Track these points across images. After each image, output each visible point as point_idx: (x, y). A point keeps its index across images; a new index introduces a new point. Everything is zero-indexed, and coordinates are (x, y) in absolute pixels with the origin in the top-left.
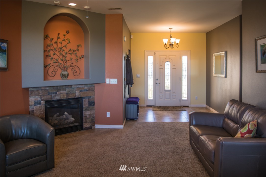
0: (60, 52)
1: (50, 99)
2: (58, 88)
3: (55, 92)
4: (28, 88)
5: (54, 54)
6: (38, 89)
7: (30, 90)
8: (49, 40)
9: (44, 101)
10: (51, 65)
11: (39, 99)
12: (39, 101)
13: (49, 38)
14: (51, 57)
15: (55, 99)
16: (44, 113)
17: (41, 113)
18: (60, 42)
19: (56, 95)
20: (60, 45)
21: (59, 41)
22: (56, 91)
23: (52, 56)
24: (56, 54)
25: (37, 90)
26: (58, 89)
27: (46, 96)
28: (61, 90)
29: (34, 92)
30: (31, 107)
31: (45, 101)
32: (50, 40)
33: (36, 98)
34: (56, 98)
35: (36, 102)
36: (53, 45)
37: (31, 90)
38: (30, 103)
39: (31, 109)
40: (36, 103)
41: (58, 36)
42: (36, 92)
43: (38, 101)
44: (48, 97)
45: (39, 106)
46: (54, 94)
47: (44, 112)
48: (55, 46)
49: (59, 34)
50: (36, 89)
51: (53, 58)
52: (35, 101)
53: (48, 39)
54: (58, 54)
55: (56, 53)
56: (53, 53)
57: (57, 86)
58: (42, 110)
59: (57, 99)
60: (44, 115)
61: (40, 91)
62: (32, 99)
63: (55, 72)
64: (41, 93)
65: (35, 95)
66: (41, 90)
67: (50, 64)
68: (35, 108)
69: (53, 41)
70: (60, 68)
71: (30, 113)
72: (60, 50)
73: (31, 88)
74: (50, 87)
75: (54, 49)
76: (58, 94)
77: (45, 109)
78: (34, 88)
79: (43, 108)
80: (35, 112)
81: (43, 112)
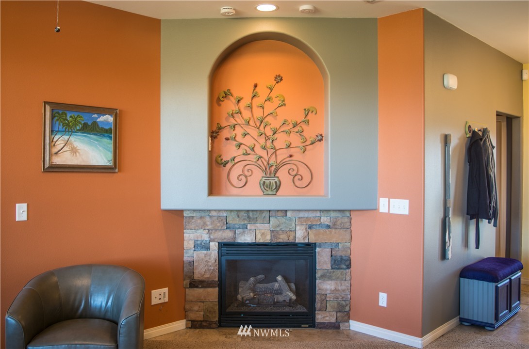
0: (258, 128)
1: (231, 241)
2: (251, 216)
3: (243, 223)
4: (182, 211)
5: (245, 135)
6: (203, 214)
7: (185, 214)
8: (231, 101)
9: (217, 244)
10: (236, 160)
11: (206, 237)
12: (204, 242)
13: (231, 97)
14: (235, 141)
15: (241, 240)
16: (217, 271)
17: (208, 269)
18: (258, 105)
19: (244, 232)
20: (258, 113)
21: (257, 102)
22: (246, 222)
23: (239, 139)
24: (248, 134)
25: (201, 217)
26: (249, 217)
27: (221, 232)
28: (257, 221)
29: (193, 221)
30: (187, 253)
31: (219, 243)
32: (234, 101)
33: (199, 234)
34: (245, 240)
35: (199, 242)
36: (241, 113)
37: (189, 215)
38: (185, 243)
39: (187, 258)
40: (197, 244)
41: (254, 90)
42: (199, 221)
43: (202, 241)
44: (226, 236)
45: (205, 252)
46: (239, 228)
47: (217, 267)
48: (247, 114)
49: (256, 86)
50: (198, 214)
51: (242, 144)
52: (197, 240)
53: (229, 99)
54: (254, 132)
55: (248, 131)
56: (242, 131)
57: (248, 211)
58: (210, 264)
59: (246, 242)
60: (217, 274)
61: (208, 219)
62: (190, 236)
63: (246, 177)
64: (208, 223)
65: (197, 228)
66: (211, 217)
67: (234, 159)
68: (195, 255)
69: (243, 104)
70: (259, 167)
71: (185, 265)
72: (258, 125)
73: (189, 210)
74: (231, 211)
75: (244, 122)
76: (250, 230)
77: (217, 261)
78: (194, 211)
79: (212, 259)
80: (195, 264)
81: (212, 268)
